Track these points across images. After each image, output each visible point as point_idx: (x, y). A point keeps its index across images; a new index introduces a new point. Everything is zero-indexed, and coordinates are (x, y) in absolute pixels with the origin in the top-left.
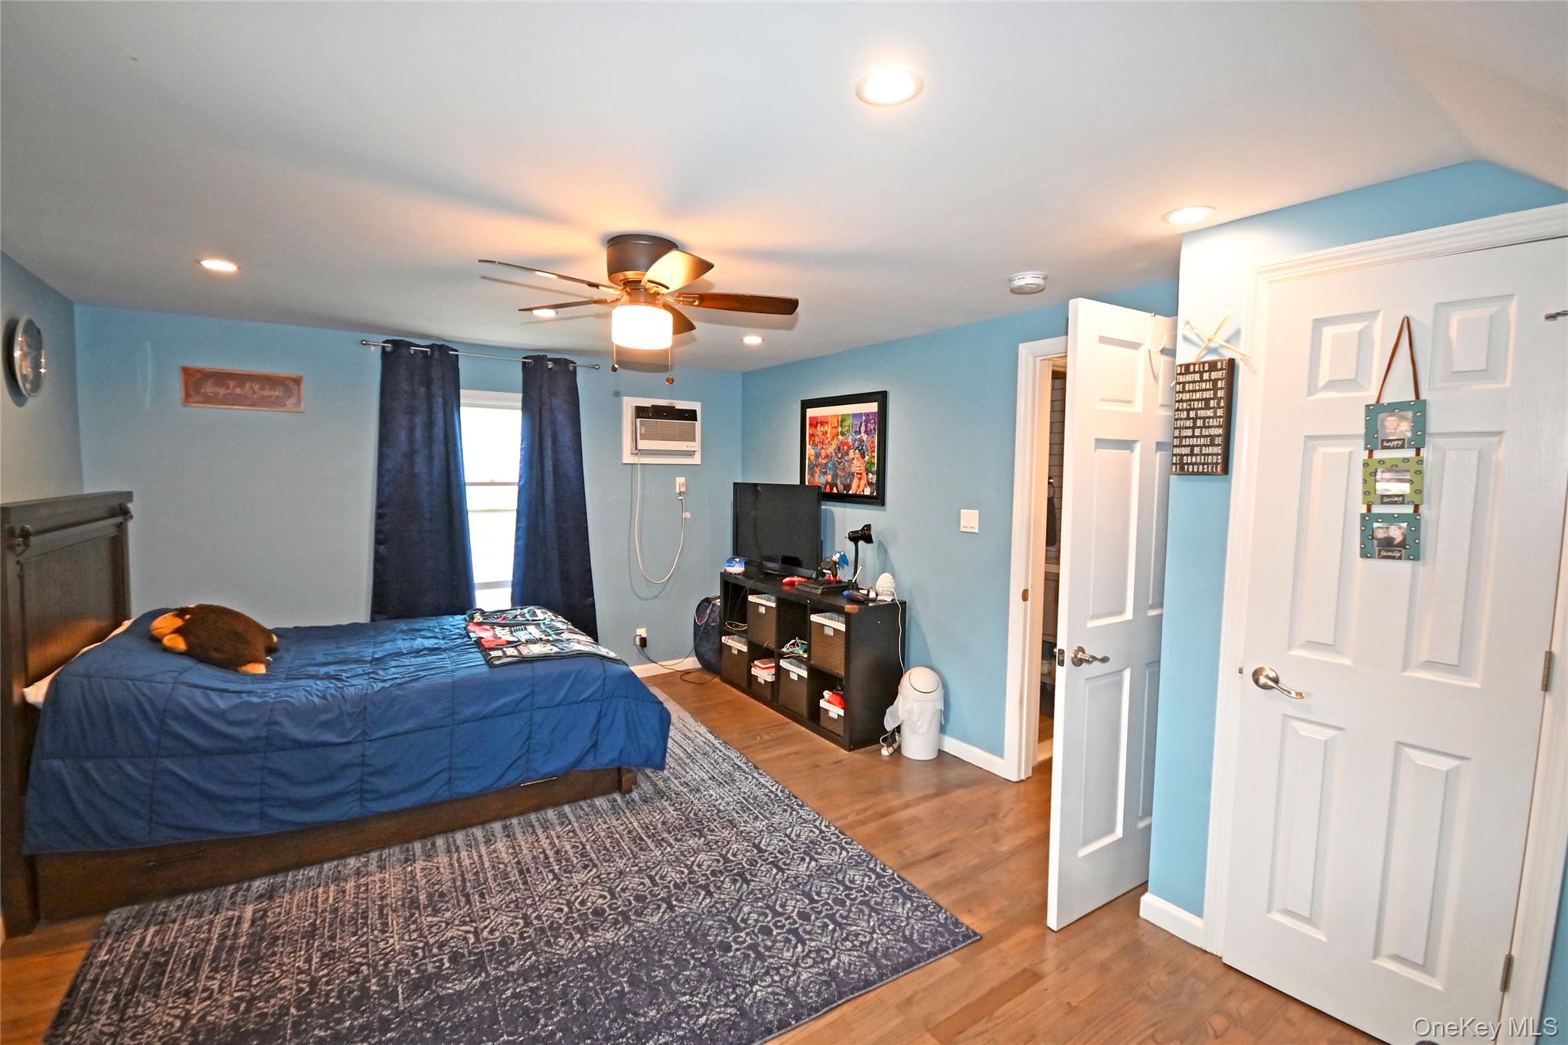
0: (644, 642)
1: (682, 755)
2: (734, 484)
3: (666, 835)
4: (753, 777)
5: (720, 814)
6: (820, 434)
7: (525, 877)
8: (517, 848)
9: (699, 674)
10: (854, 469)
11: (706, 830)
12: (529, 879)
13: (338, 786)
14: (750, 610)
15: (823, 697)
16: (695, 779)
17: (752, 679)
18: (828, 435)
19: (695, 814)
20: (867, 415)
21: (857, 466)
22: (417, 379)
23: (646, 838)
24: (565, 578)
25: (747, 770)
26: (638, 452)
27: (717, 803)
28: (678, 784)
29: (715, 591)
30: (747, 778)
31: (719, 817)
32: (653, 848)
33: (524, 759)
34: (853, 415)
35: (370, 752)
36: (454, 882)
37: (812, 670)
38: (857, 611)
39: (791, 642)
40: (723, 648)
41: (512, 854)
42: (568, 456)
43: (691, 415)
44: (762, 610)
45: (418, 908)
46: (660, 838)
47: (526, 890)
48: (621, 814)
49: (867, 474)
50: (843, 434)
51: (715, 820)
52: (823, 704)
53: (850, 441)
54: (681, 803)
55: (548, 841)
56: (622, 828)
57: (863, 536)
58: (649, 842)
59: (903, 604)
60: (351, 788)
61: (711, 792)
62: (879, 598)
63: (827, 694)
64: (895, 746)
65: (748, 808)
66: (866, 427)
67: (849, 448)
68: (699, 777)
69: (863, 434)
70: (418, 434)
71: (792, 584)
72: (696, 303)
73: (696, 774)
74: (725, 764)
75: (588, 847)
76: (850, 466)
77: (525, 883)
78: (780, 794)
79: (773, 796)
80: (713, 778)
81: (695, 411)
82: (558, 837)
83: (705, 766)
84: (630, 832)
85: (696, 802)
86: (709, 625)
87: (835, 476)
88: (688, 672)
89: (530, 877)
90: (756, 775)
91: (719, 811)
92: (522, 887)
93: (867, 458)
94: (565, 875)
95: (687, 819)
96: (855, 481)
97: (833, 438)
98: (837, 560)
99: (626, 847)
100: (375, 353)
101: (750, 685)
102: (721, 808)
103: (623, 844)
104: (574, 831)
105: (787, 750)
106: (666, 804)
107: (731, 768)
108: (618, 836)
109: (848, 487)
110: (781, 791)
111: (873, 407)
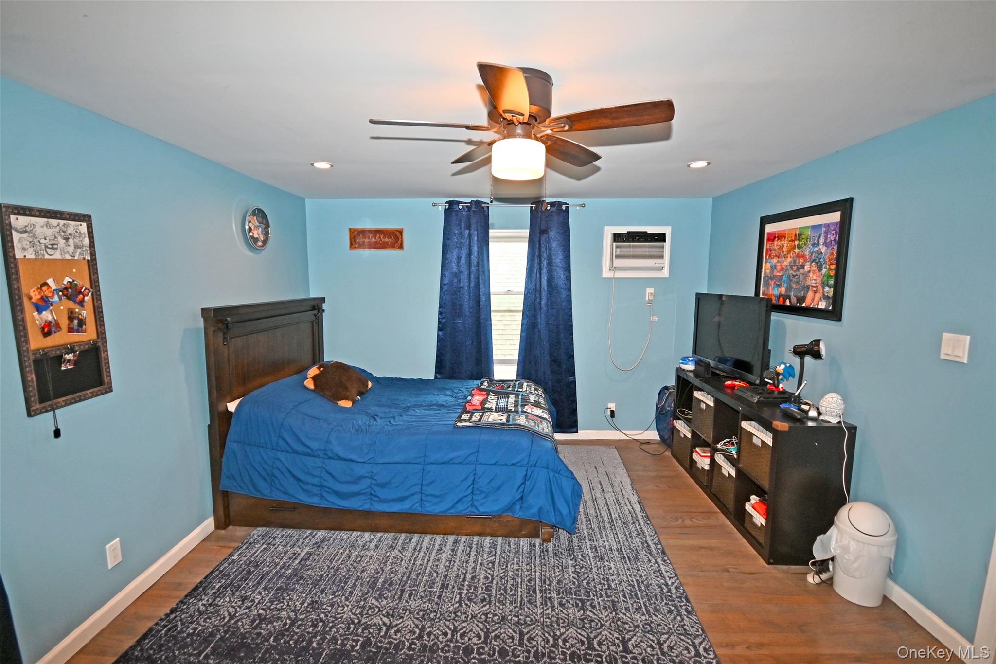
0: (612, 412)
1: (606, 519)
2: (697, 294)
3: (554, 595)
4: (656, 562)
5: (609, 591)
6: (776, 248)
7: (442, 592)
8: (452, 563)
9: (656, 446)
10: (808, 283)
11: (588, 603)
12: (444, 594)
13: (355, 488)
14: (694, 404)
15: (749, 501)
16: (604, 547)
17: (693, 462)
18: (785, 249)
19: (588, 583)
20: (827, 226)
21: (814, 279)
22: (463, 226)
23: (538, 592)
24: (555, 361)
25: (654, 552)
26: (613, 268)
27: (611, 578)
28: (589, 547)
29: (672, 382)
30: (650, 561)
31: (606, 594)
32: (538, 604)
33: (469, 498)
34: (812, 226)
35: (375, 471)
36: (403, 577)
37: (739, 472)
38: (787, 429)
39: (725, 441)
40: (674, 430)
41: (446, 567)
42: (560, 274)
43: (661, 237)
44: (703, 406)
45: (373, 589)
46: (549, 596)
47: (437, 603)
48: (533, 560)
49: (823, 288)
50: (799, 247)
51: (601, 596)
52: (748, 507)
53: (807, 253)
54: (582, 567)
55: (473, 565)
56: (526, 573)
57: (812, 350)
58: (539, 595)
59: (853, 429)
60: (363, 491)
61: (612, 565)
62: (822, 418)
63: (754, 499)
64: (824, 576)
65: (636, 595)
66: (826, 238)
67: (805, 261)
68: (609, 545)
69: (821, 246)
70: (463, 260)
71: (733, 387)
72: (566, 128)
73: (608, 541)
74: (637, 539)
75: (495, 582)
76: (805, 278)
77: (439, 597)
78: (673, 591)
79: (665, 590)
80: (620, 550)
81: (664, 234)
82: (481, 564)
83: (619, 536)
84: (529, 581)
85: (594, 570)
86: (666, 409)
87: (789, 289)
88: (648, 442)
89: (446, 592)
90: (660, 561)
91: (609, 586)
92: (436, 600)
93: (824, 270)
94: (467, 602)
95: (579, 586)
96: (810, 294)
97: (789, 252)
98: (782, 371)
99: (520, 594)
100: (441, 209)
101: (691, 466)
102: (613, 585)
103: (519, 589)
104: (493, 563)
105: (702, 542)
106: (570, 562)
107: (641, 545)
108: (520, 581)
109: (801, 299)
110: (676, 588)
111: (835, 217)
